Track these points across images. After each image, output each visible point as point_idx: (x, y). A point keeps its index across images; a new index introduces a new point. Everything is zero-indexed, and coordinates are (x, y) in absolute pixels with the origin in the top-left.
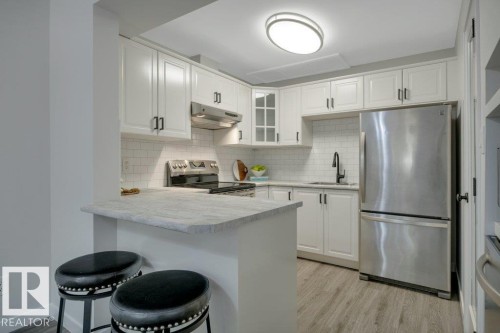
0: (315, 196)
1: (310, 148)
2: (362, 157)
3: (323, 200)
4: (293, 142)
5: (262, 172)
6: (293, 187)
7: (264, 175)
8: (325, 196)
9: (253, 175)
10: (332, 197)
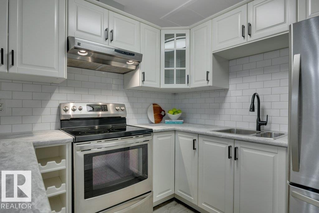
0: (223, 147)
1: (226, 90)
2: (295, 97)
3: (233, 154)
4: (204, 84)
5: (177, 115)
6: (199, 134)
7: (180, 118)
8: (236, 149)
9: (169, 118)
10: (245, 152)
